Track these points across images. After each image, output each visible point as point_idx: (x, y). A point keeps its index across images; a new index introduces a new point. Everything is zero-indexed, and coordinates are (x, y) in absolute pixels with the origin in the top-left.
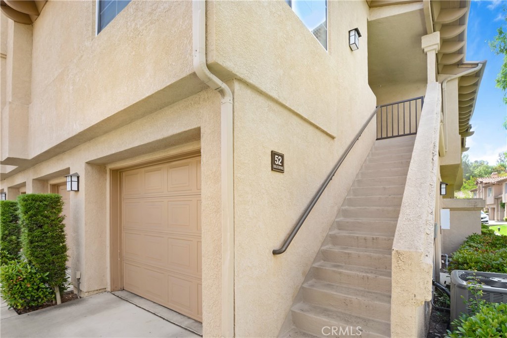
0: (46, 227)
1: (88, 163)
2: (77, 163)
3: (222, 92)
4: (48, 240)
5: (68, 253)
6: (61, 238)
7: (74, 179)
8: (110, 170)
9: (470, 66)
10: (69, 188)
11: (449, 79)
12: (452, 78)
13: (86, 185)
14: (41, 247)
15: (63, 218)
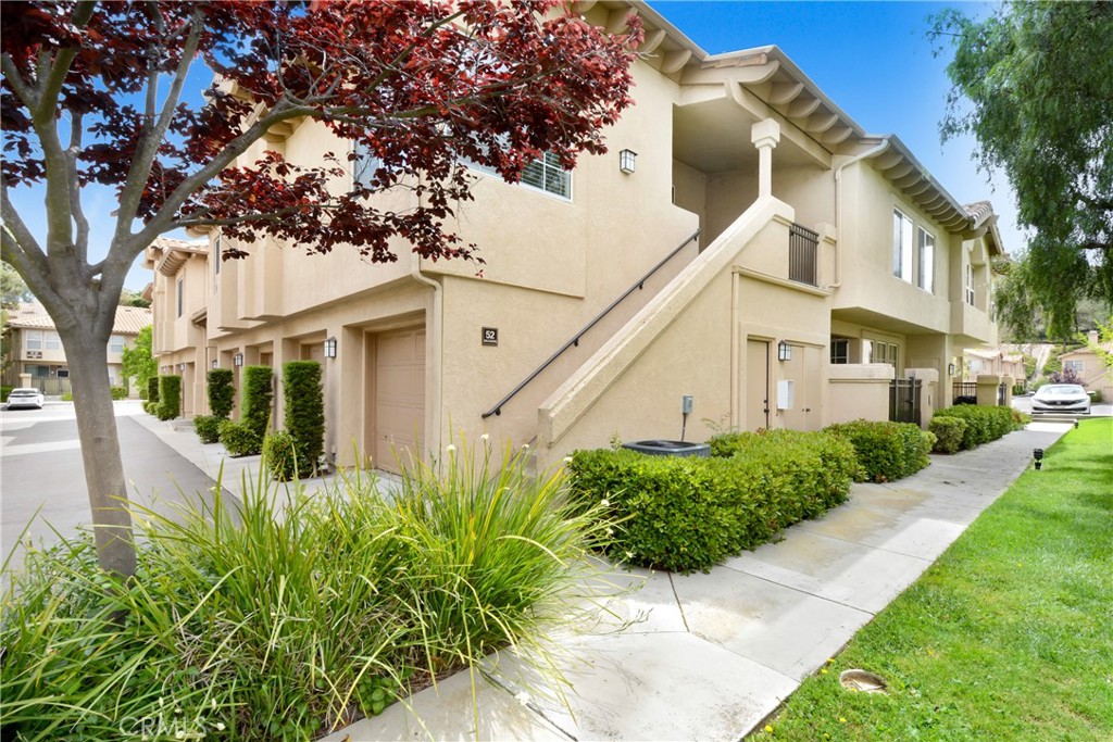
0: (307, 396)
1: (345, 326)
2: (334, 327)
3: (434, 287)
4: (309, 410)
5: (325, 424)
6: (319, 408)
7: (332, 344)
8: (366, 333)
9: (874, 142)
10: (326, 355)
11: (845, 164)
12: (849, 162)
13: (343, 351)
14: (303, 416)
15: (322, 387)
